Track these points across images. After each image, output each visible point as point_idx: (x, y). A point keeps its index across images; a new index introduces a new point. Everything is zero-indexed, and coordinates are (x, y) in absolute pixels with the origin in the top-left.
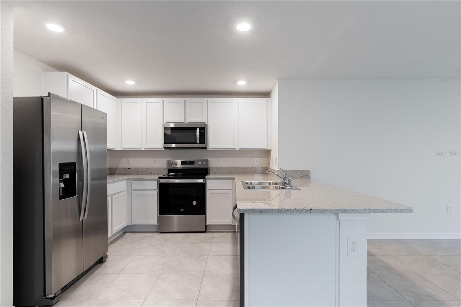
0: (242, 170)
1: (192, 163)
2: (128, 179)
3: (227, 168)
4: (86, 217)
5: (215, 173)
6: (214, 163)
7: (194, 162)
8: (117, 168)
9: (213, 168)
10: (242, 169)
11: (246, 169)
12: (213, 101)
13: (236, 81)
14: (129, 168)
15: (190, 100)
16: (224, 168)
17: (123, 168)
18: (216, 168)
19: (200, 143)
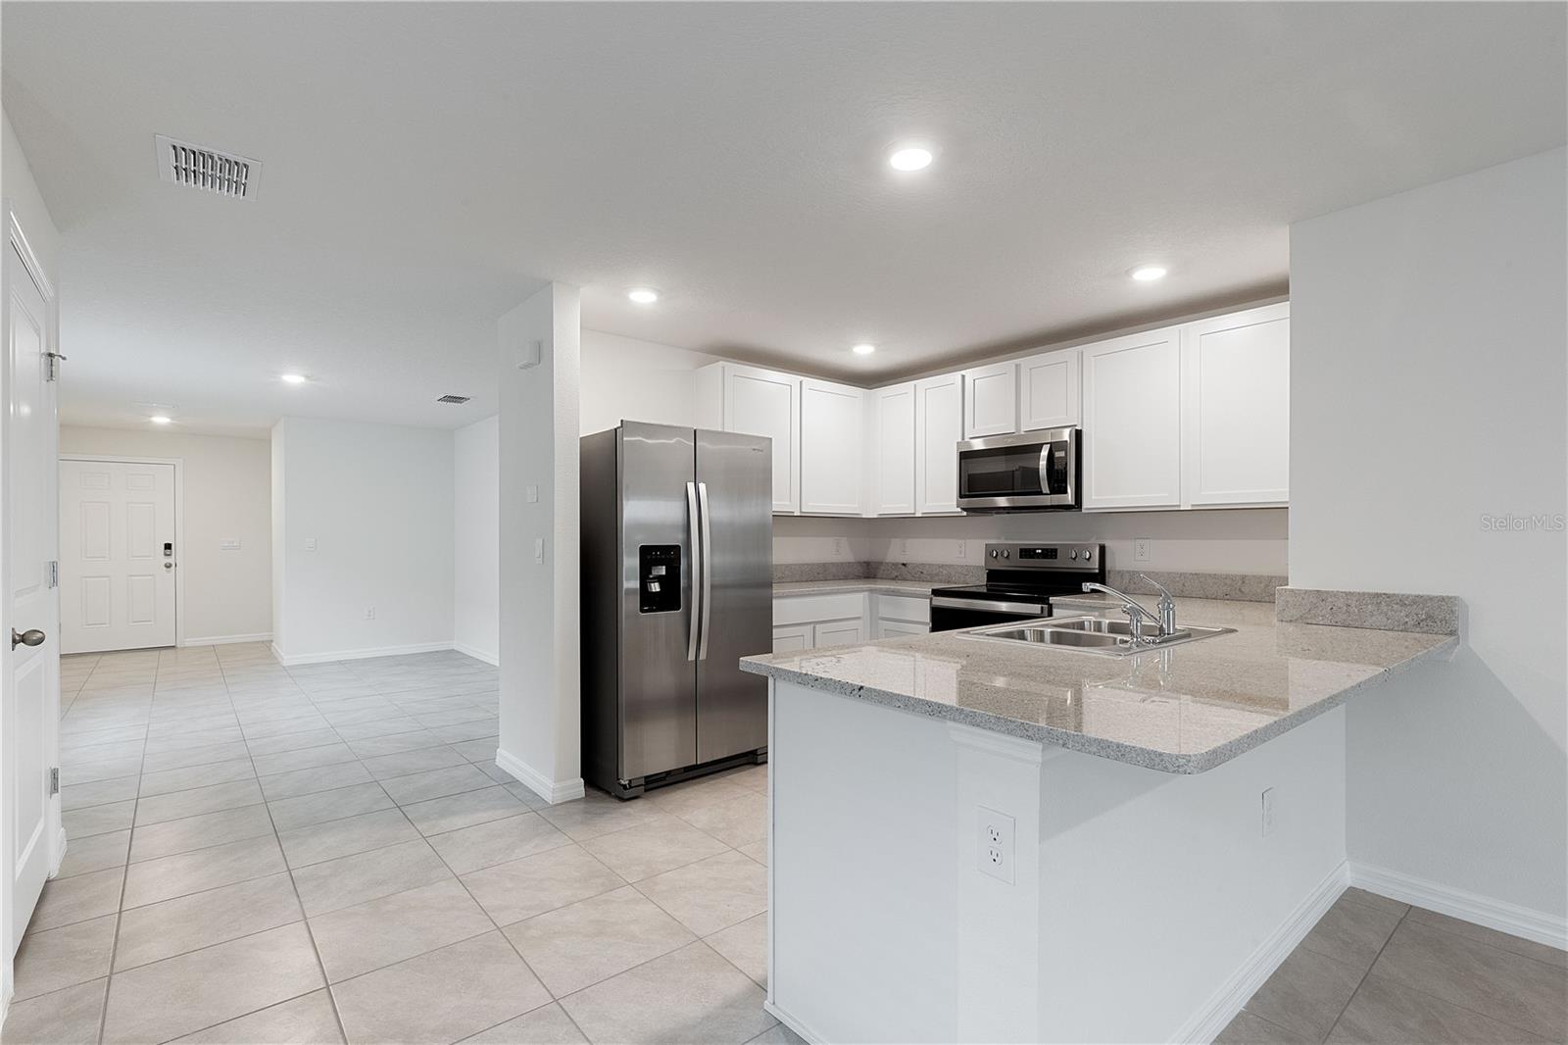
0: (1226, 584)
1: (1050, 553)
2: (871, 591)
3: (1169, 574)
4: (703, 656)
5: (1126, 589)
6: (1124, 556)
7: (1056, 550)
8: (882, 563)
9: (1121, 573)
10: (1228, 582)
11: (1243, 582)
12: (1095, 350)
13: (1128, 273)
14: (904, 565)
15: (1028, 362)
16: (1157, 574)
17: (893, 564)
18: (1128, 572)
19: (1053, 491)
